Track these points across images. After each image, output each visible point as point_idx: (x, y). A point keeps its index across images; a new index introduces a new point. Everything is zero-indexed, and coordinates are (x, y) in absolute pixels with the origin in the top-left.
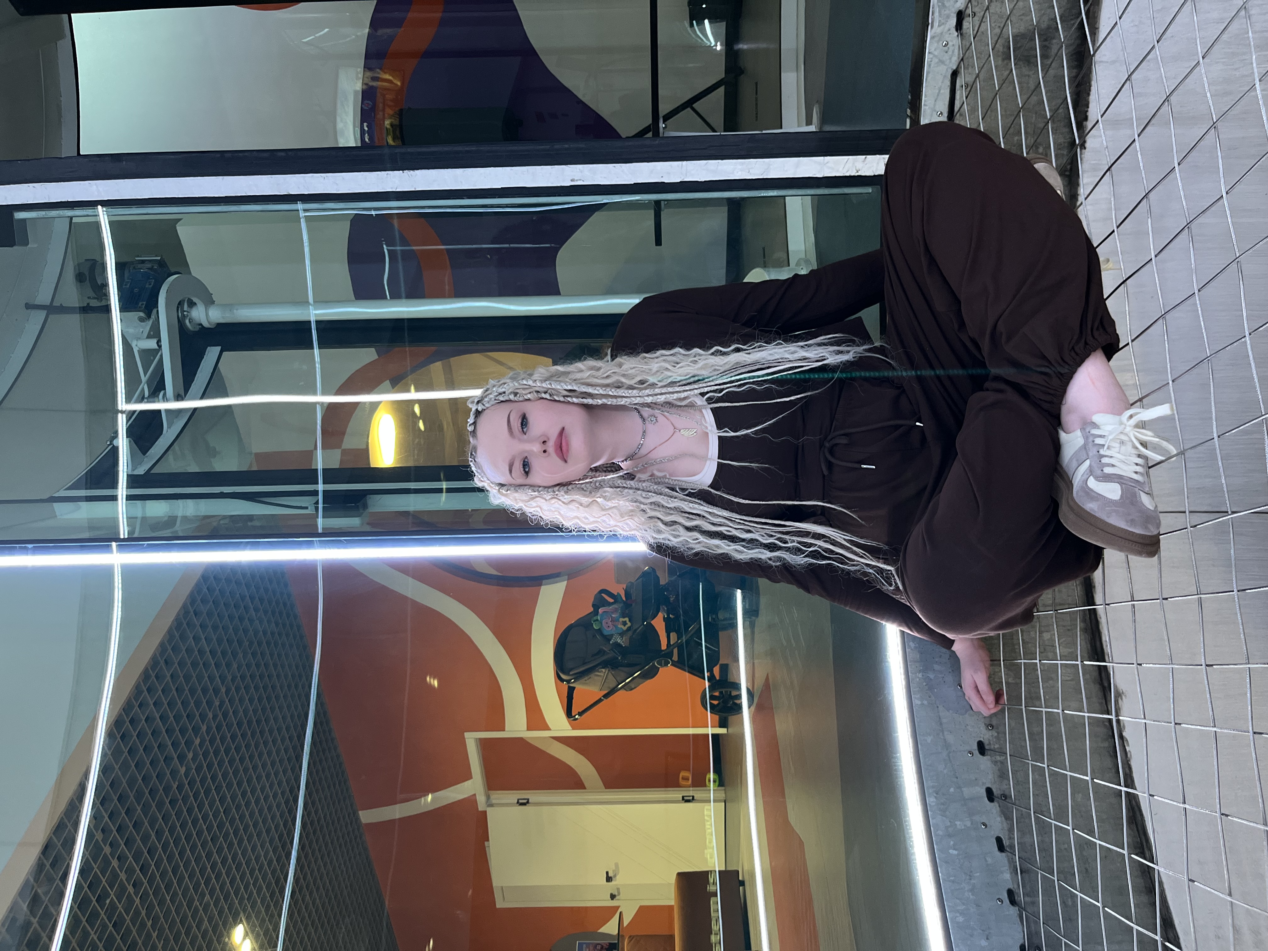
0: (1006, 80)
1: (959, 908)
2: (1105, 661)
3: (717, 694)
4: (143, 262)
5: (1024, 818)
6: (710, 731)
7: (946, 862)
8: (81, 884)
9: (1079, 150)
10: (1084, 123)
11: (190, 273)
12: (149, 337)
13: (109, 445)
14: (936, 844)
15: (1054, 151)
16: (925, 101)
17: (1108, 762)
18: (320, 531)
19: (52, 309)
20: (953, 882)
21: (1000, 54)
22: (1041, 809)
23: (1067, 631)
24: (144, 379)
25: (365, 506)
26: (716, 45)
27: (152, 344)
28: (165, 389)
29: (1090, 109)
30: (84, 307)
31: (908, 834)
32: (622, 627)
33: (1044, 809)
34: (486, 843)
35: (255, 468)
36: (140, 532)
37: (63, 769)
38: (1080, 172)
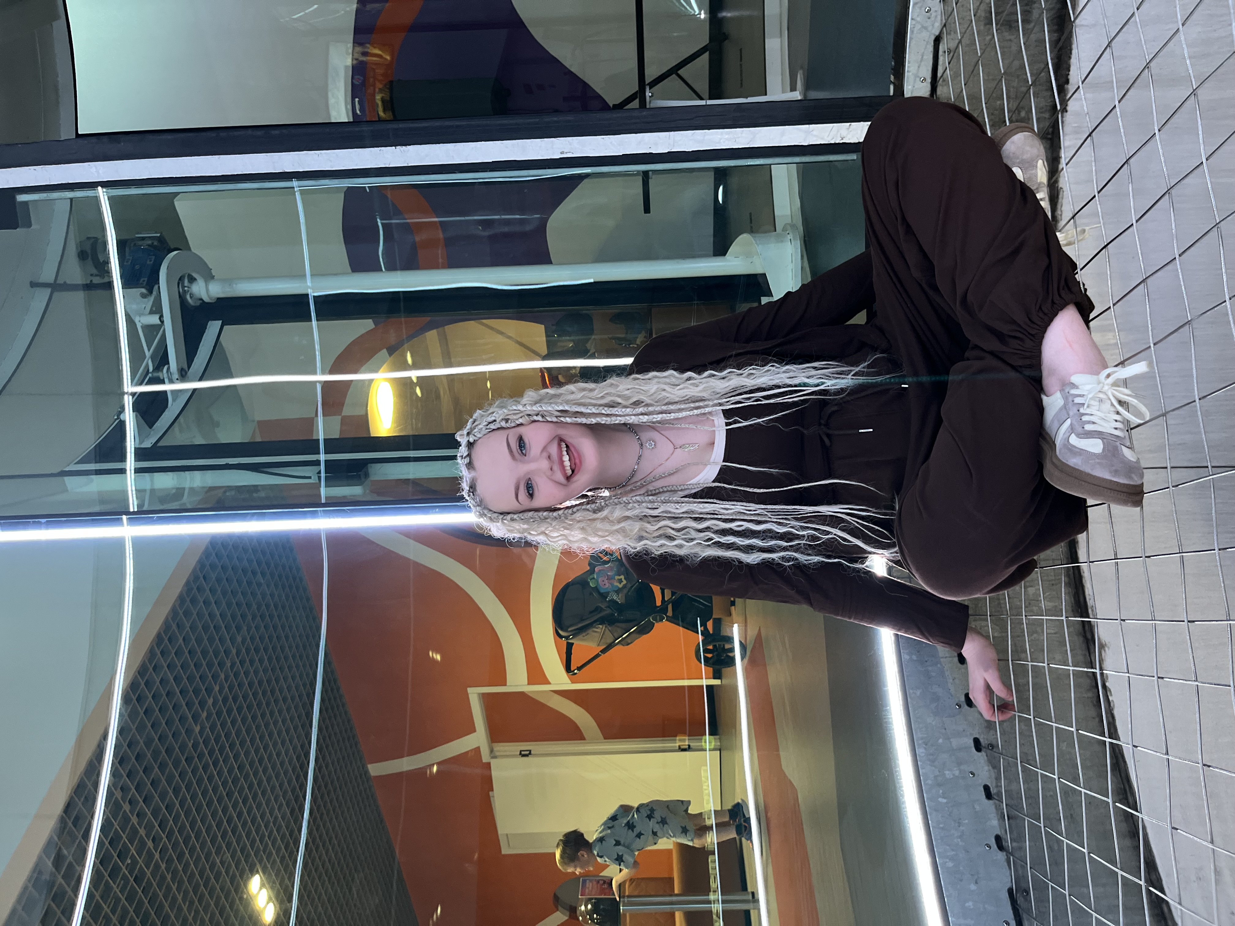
0: (989, 46)
1: (949, 854)
2: (1089, 617)
3: (711, 647)
4: (143, 239)
5: (1010, 767)
6: (705, 682)
7: (936, 810)
8: (102, 840)
9: (1060, 116)
10: (1066, 86)
11: (189, 249)
12: (152, 312)
13: (116, 419)
14: (926, 793)
15: (1036, 114)
16: (908, 67)
17: (1093, 712)
18: (323, 501)
19: (56, 287)
20: (942, 828)
21: (982, 19)
22: (1027, 758)
23: (1051, 585)
24: (148, 354)
25: (367, 475)
26: (700, 14)
27: (154, 320)
28: (168, 363)
29: (1071, 73)
30: (87, 284)
31: (898, 783)
32: (618, 584)
33: (1030, 758)
34: (491, 793)
35: (258, 439)
36: (149, 505)
37: (82, 730)
38: (1062, 138)
